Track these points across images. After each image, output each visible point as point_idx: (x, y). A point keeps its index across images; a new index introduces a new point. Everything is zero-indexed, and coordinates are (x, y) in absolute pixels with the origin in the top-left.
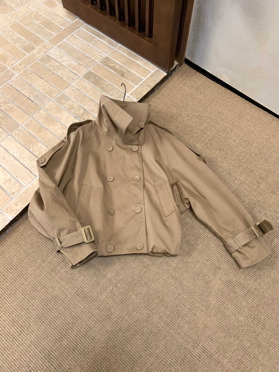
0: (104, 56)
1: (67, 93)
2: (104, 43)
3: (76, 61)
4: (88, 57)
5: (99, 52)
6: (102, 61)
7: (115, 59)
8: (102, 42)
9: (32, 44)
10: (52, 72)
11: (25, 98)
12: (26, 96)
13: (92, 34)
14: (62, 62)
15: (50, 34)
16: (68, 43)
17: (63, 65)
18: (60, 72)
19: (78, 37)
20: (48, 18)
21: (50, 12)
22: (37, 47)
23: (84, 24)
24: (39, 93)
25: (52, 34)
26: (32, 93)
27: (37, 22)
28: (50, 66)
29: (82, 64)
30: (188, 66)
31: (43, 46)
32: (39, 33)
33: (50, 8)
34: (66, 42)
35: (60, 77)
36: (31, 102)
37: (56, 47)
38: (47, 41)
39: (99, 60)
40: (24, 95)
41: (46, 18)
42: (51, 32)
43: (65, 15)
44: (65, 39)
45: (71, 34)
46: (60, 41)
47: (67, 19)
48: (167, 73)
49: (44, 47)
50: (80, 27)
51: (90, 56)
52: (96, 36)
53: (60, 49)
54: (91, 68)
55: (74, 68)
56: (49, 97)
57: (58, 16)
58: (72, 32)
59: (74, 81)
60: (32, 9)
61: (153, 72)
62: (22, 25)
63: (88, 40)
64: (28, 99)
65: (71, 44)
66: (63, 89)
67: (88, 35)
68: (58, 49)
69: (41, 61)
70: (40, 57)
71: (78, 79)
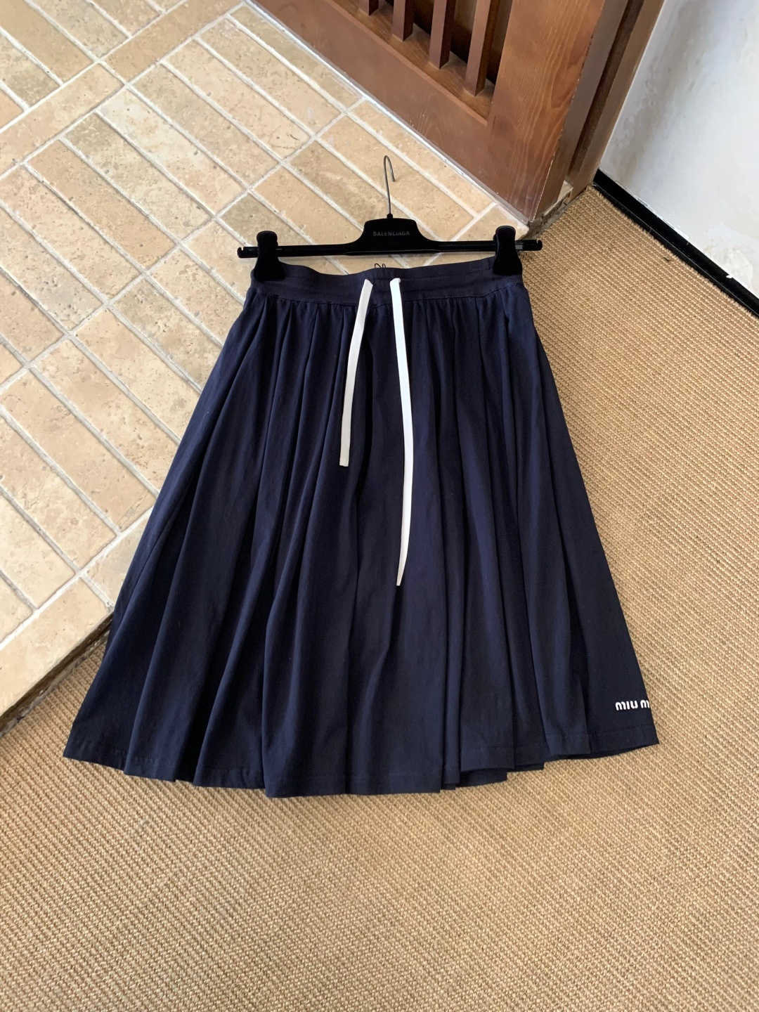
0: (304, 138)
1: (161, 280)
2: (308, 85)
3: (202, 151)
4: (248, 139)
5: (289, 122)
6: (299, 157)
7: (344, 155)
8: (301, 80)
9: (46, 67)
10: (110, 190)
11: (9, 288)
12: (10, 281)
13: (267, 43)
14: (150, 151)
15: (116, 33)
16: (177, 72)
17: (152, 165)
18: (141, 190)
19: (214, 54)
22: (64, 82)
24: (60, 269)
25: (120, 32)
26: (34, 269)
28: (104, 165)
29: (222, 164)
30: (605, 201)
31: (84, 78)
32: (73, 26)
34: (168, 71)
35: (140, 211)
36: (30, 305)
37: (133, 88)
38: (101, 60)
42: (116, 22)
44: (168, 57)
45: (189, 40)
46: (149, 66)
48: (528, 225)
49: (91, 82)
50: (224, 13)
51: (254, 136)
52: (281, 53)
53: (149, 96)
54: (257, 185)
55: (193, 181)
56: (96, 289)
58: (196, 31)
59: (192, 232)
61: (478, 217)
63: (251, 69)
64: (18, 292)
65: (186, 80)
66: (147, 264)
67: (252, 49)
68: (140, 95)
69: (76, 143)
70: (73, 123)
71: (205, 223)
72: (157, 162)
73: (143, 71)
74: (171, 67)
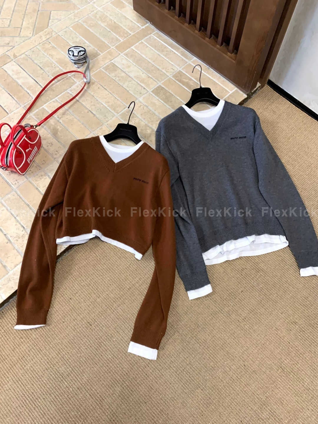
0: (176, 70)
2: (177, 55)
4: (159, 69)
5: (171, 65)
6: (175, 75)
8: (175, 53)
9: (96, 49)
10: (117, 83)
11: (86, 111)
12: (87, 109)
13: (164, 43)
14: (129, 73)
15: (117, 39)
16: (137, 51)
17: (129, 77)
18: (126, 84)
19: (148, 45)
20: (115, 21)
21: (118, 14)
23: (155, 31)
24: (102, 106)
25: (119, 39)
26: (94, 105)
27: (103, 25)
28: (115, 76)
29: (151, 76)
30: (271, 89)
31: (108, 52)
32: (104, 37)
33: (118, 9)
34: (134, 50)
35: (126, 89)
36: (93, 115)
37: (123, 55)
38: (113, 47)
39: (171, 73)
40: (85, 107)
41: (113, 20)
42: (117, 37)
43: (135, 18)
44: (133, 46)
45: (140, 42)
46: (128, 49)
47: (137, 23)
48: (247, 95)
49: (110, 53)
50: (151, 34)
51: (160, 68)
52: (168, 45)
53: (128, 57)
54: (162, 82)
55: (143, 81)
56: (113, 111)
57: (126, 18)
58: (142, 39)
59: (142, 95)
60: (97, 9)
61: (231, 92)
62: (86, 27)
63: (159, 50)
64: (89, 112)
65: (140, 53)
67: (160, 44)
68: (126, 57)
69: (106, 70)
70: (105, 64)
71: (146, 93)
72: (131, 76)
73: (126, 50)
74: (134, 49)
